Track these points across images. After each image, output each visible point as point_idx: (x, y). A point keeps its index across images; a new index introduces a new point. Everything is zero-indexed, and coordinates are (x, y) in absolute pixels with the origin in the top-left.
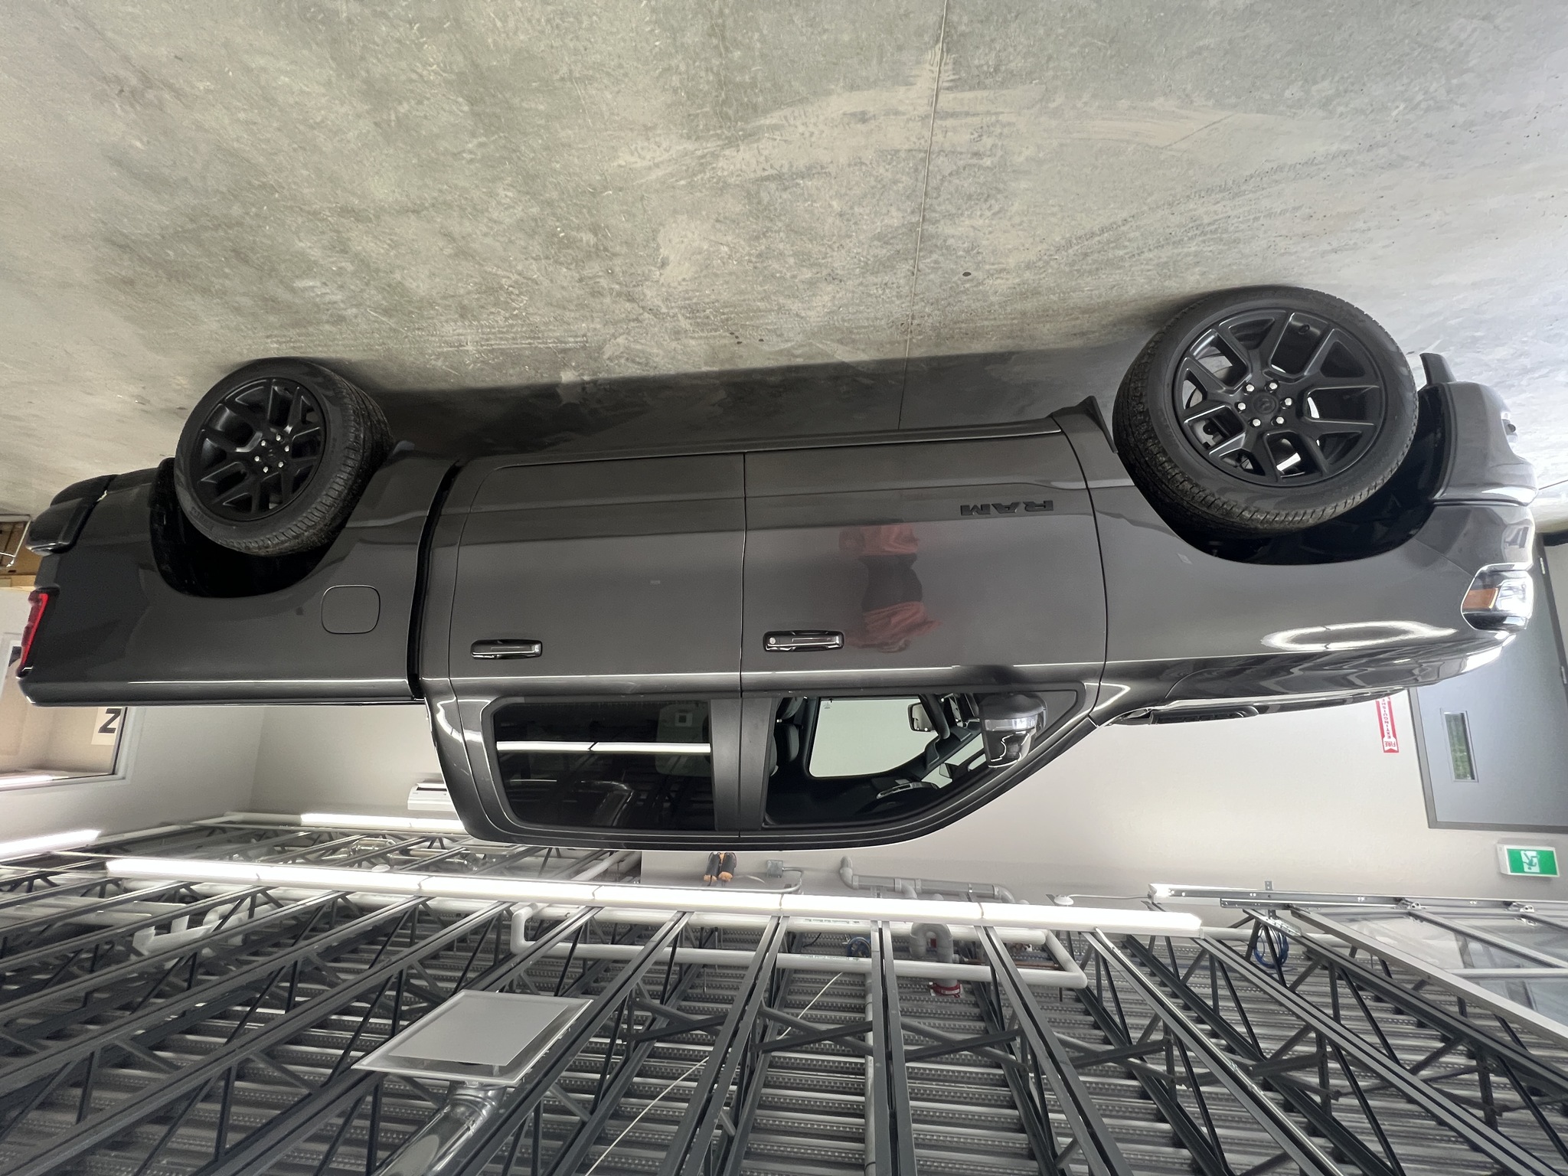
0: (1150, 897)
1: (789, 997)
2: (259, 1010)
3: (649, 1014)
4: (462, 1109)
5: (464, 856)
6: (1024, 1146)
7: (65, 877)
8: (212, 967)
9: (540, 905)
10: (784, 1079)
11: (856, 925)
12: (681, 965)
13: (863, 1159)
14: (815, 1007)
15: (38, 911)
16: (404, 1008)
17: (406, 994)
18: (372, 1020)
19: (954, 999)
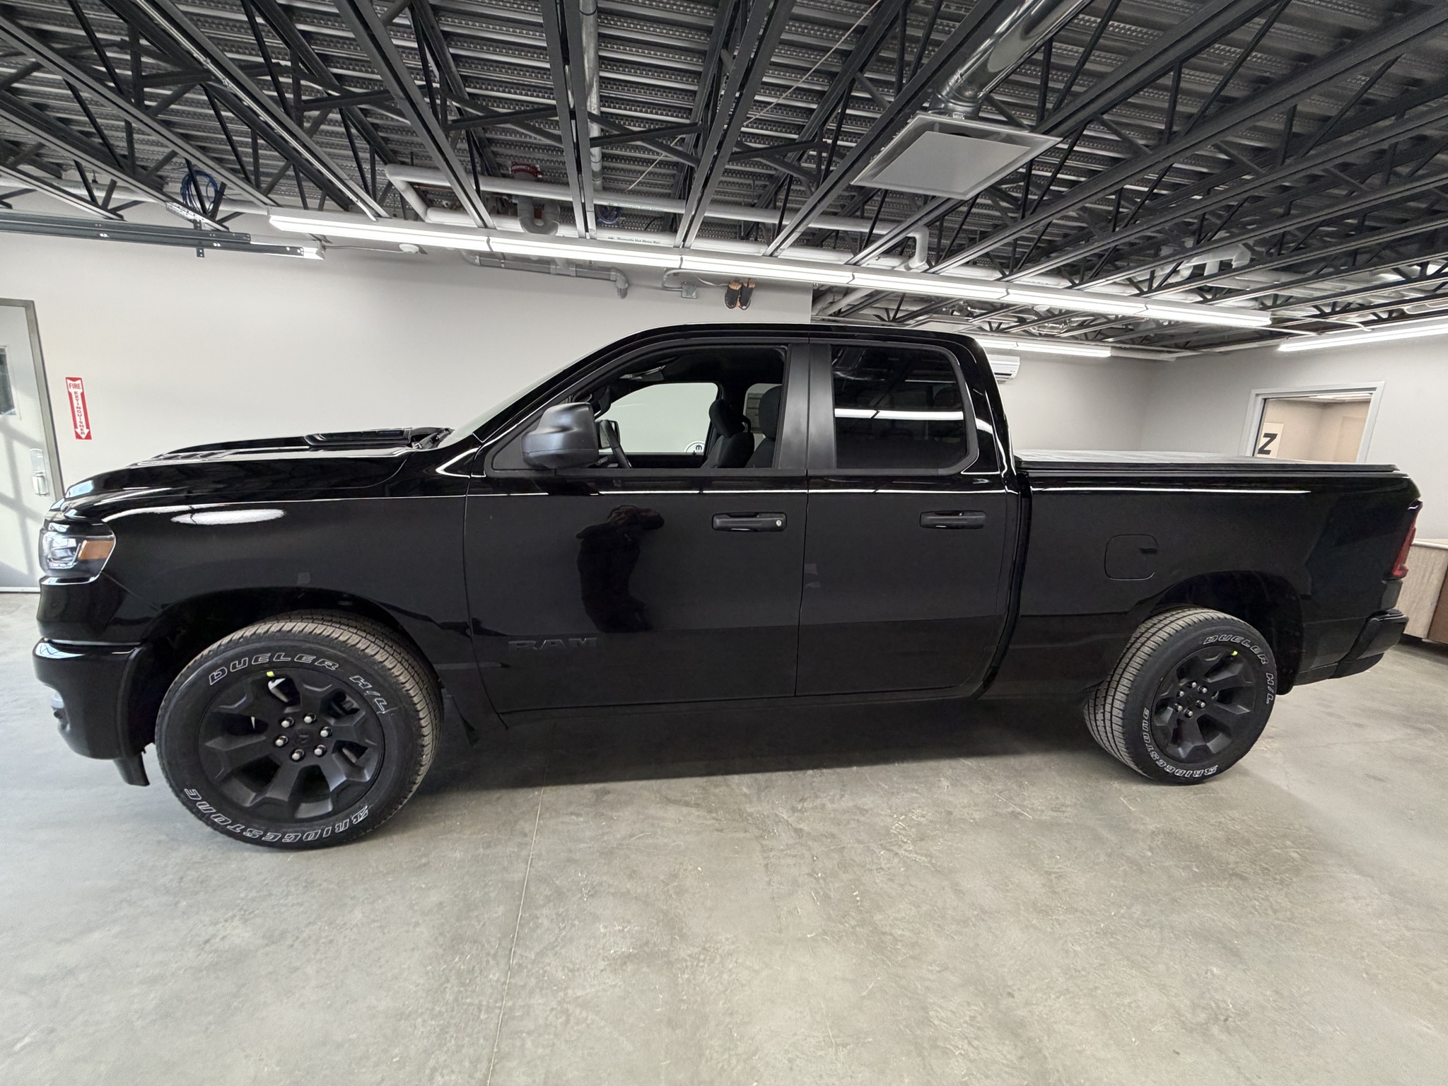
0: (324, 247)
1: (675, 172)
2: (1146, 189)
3: (804, 165)
4: (968, 93)
5: (971, 315)
6: (443, 19)
7: (1303, 313)
8: (1185, 229)
9: (902, 269)
10: (678, 97)
11: (611, 236)
12: (775, 208)
13: (600, 17)
14: (651, 162)
16: (1022, 184)
17: (1020, 195)
18: (1050, 174)
19: (517, 161)
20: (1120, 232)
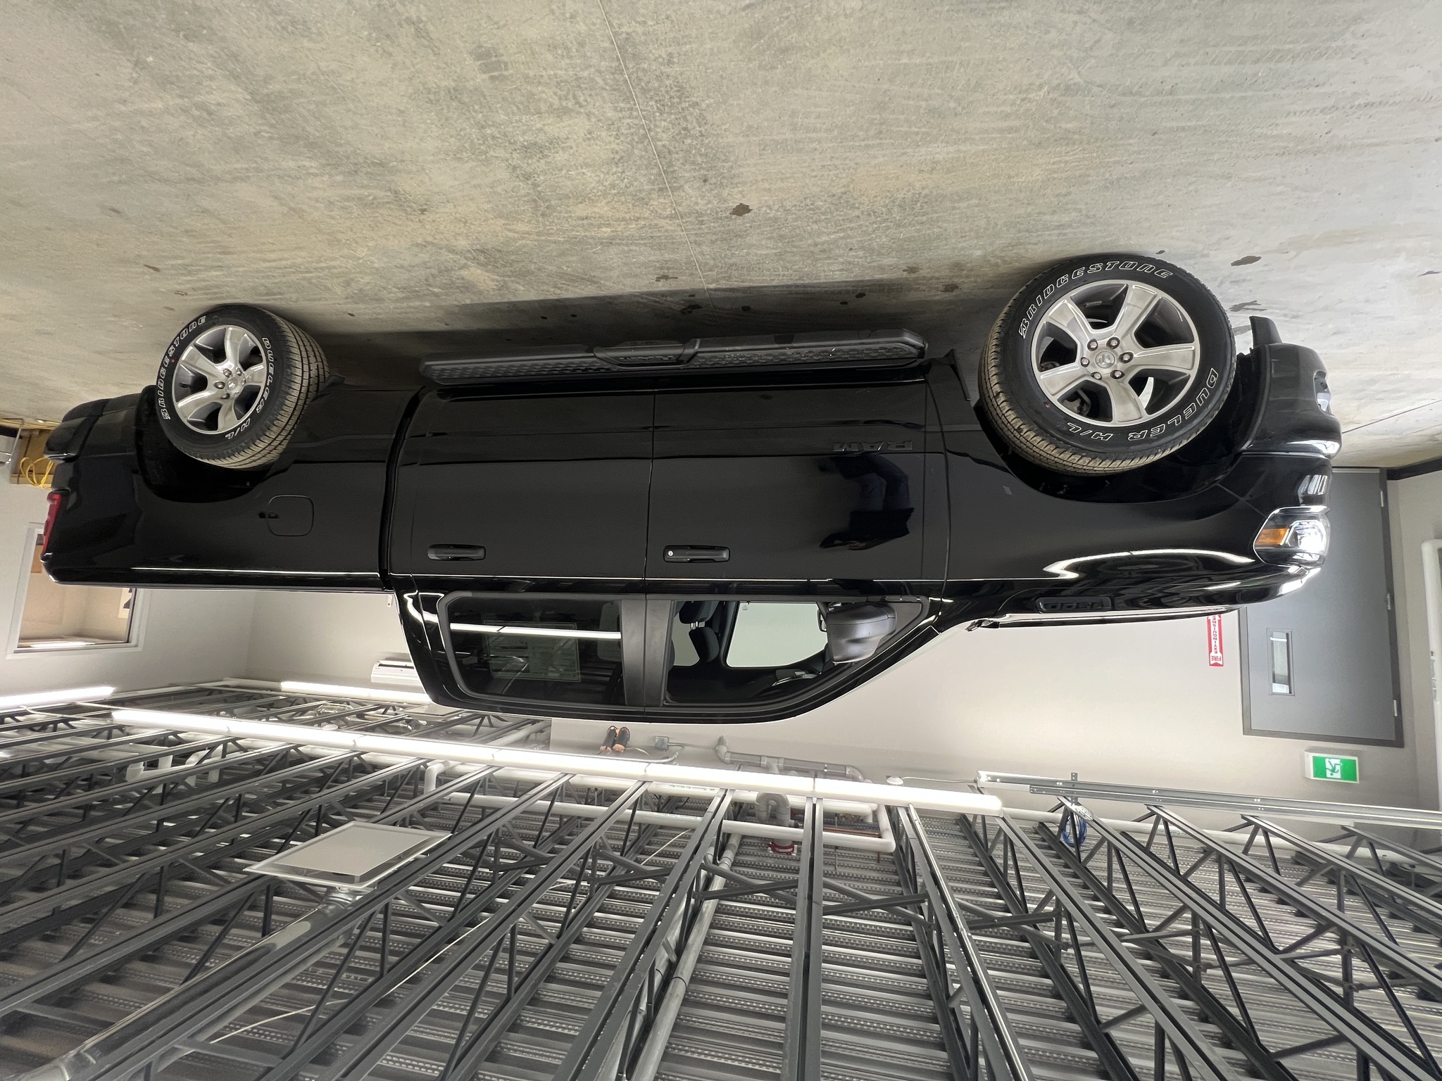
0: (975, 782)
1: (646, 847)
5: (408, 722)
7: (83, 723)
9: (452, 763)
11: (712, 792)
12: (561, 817)
14: (660, 855)
15: (55, 747)
17: (324, 825)
18: (292, 842)
19: (786, 857)
20: (235, 793)
